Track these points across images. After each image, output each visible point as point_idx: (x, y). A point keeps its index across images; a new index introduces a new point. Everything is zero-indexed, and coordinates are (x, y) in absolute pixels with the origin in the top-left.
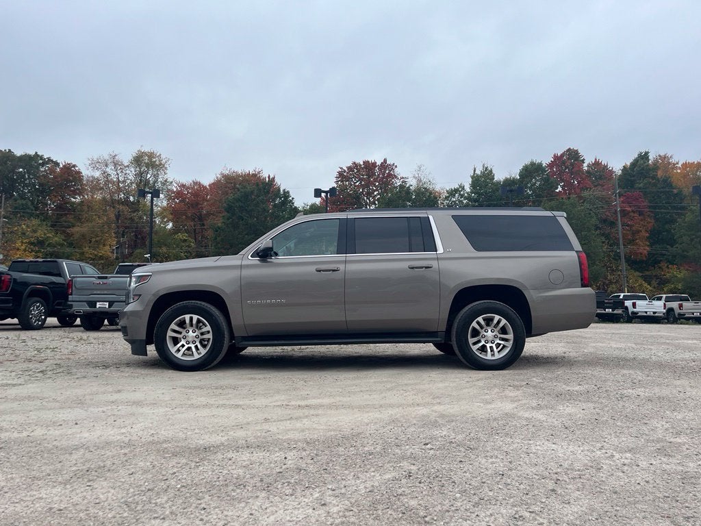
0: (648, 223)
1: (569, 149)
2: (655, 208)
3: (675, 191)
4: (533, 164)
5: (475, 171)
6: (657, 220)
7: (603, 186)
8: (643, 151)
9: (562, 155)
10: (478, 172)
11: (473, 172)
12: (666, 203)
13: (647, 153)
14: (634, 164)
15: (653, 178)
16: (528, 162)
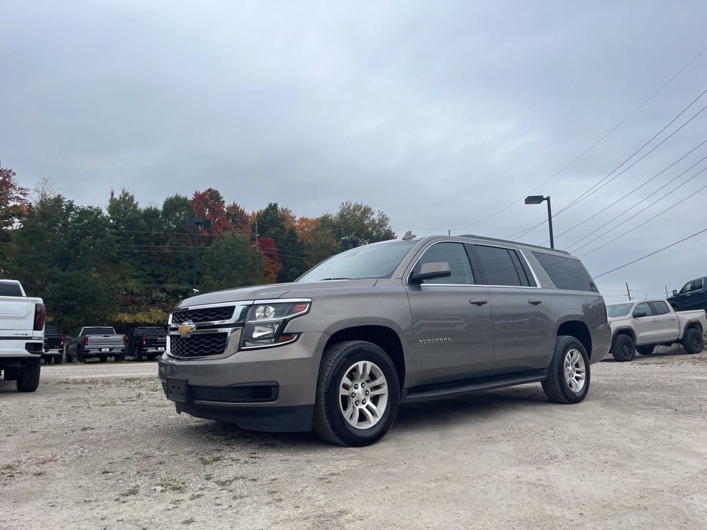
0: (278, 266)
1: (210, 190)
2: (283, 253)
3: (299, 241)
4: (177, 198)
5: (112, 194)
6: (284, 264)
7: (242, 228)
8: (273, 202)
9: (204, 194)
10: (117, 196)
11: (110, 196)
12: (292, 250)
13: (276, 205)
14: (266, 212)
15: (282, 227)
16: (172, 195)
